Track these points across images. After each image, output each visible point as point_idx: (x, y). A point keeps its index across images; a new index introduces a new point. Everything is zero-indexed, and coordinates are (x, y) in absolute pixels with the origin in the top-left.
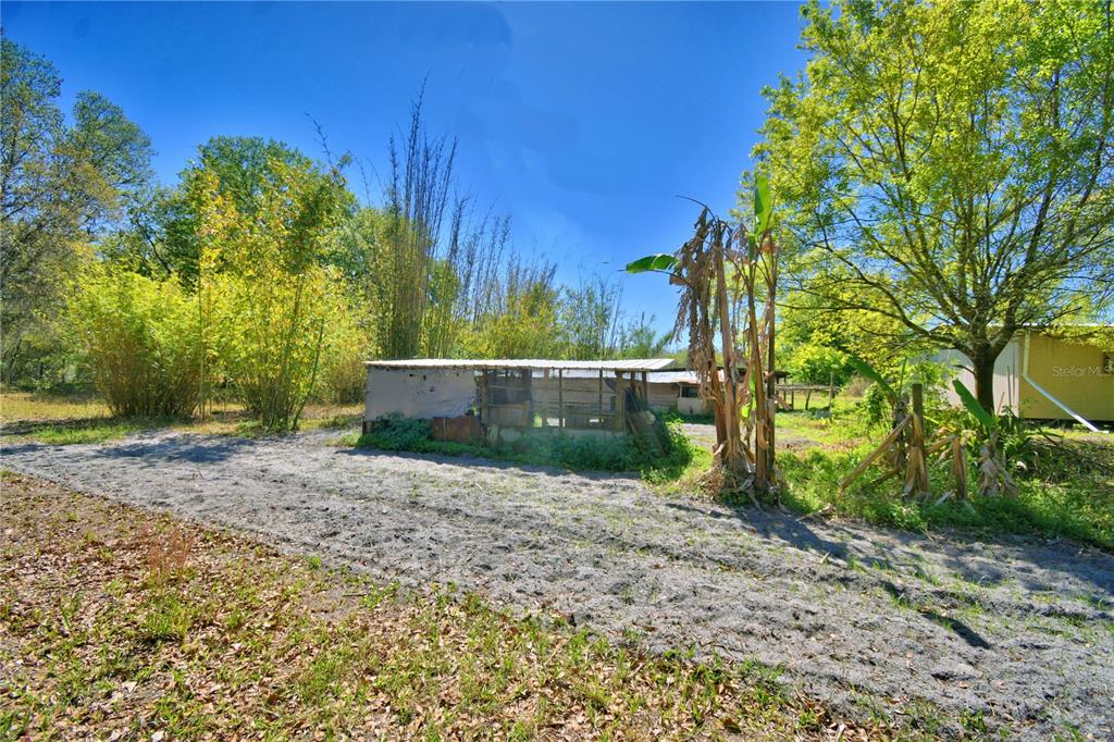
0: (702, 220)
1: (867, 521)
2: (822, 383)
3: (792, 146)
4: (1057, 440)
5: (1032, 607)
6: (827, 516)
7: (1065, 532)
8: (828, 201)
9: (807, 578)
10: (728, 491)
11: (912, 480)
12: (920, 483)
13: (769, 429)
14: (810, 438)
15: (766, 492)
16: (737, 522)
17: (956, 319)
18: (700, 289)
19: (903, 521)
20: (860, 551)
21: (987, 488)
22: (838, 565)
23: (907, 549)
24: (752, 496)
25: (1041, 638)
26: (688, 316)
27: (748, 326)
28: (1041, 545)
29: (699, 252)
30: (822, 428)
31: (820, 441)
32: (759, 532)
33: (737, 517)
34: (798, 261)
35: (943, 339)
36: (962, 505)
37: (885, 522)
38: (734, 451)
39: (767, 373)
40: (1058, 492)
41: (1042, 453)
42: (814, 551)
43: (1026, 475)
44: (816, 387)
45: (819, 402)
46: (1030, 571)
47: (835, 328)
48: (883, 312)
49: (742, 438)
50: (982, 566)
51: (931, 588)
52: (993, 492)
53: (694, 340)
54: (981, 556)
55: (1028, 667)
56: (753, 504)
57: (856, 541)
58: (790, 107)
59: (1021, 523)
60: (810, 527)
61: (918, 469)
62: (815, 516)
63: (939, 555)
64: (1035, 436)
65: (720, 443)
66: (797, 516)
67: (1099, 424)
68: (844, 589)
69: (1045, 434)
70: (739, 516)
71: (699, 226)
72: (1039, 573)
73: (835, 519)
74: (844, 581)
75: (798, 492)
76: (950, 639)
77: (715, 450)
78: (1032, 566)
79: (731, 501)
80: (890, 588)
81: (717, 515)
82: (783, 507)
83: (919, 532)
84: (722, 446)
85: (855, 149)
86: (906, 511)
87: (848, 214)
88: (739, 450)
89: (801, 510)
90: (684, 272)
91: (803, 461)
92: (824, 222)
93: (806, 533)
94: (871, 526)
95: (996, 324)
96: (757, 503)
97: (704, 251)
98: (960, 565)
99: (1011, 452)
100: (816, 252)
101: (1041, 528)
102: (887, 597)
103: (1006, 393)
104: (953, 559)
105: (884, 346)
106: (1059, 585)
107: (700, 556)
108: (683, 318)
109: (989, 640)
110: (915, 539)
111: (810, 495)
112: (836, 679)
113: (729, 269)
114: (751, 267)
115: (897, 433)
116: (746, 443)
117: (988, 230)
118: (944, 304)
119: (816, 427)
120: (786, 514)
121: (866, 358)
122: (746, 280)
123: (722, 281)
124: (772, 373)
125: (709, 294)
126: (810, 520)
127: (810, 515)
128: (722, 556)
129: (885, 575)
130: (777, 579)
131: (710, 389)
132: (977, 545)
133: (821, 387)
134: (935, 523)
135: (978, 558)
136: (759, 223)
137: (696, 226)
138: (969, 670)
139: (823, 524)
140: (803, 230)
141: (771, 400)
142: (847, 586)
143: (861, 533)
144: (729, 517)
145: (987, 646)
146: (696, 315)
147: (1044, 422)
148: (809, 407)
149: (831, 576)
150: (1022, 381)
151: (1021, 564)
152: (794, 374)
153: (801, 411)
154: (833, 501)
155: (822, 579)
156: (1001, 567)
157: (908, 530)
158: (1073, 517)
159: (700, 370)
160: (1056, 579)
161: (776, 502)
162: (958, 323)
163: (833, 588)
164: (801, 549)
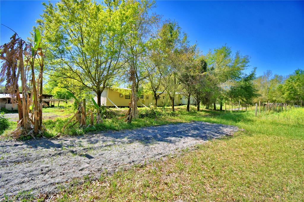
0: (14, 37)
1: (70, 135)
2: (63, 98)
3: (51, 25)
4: (111, 110)
5: (102, 146)
6: (58, 136)
7: (110, 129)
8: (62, 46)
9: (48, 157)
10: (23, 136)
11: (82, 123)
12: (84, 123)
13: (40, 113)
14: (58, 115)
15: (38, 133)
16: (25, 146)
17: (94, 84)
18: (12, 63)
19: (79, 133)
20: (66, 144)
21: (97, 122)
22: (58, 150)
23: (79, 140)
24: (33, 136)
25: (103, 152)
26: (6, 72)
27: (31, 79)
28: (106, 132)
29: (12, 48)
30: (62, 111)
31: (61, 115)
32: (33, 147)
33: (25, 144)
34: (53, 61)
35: (91, 88)
36: (92, 127)
37: (75, 134)
38: (26, 121)
39: (39, 95)
40: (110, 121)
41: (108, 113)
42: (52, 148)
43: (105, 118)
44: (61, 100)
45: (62, 104)
46: (103, 138)
47: (65, 83)
48: (78, 80)
49: (30, 117)
50: (95, 140)
51: (83, 148)
52: (99, 123)
53: (9, 82)
54: (95, 137)
55: (100, 159)
56: (33, 138)
57: (65, 142)
58: (51, 13)
59: (103, 128)
60: (52, 141)
61: (83, 120)
62: (55, 137)
63: (86, 140)
64: (108, 110)
65: (20, 119)
66: (48, 139)
67: (119, 107)
68: (59, 156)
69: (110, 109)
70: (27, 143)
71: (12, 39)
72: (105, 138)
73: (61, 137)
74: (60, 154)
75: (49, 131)
76: (85, 159)
77: (18, 122)
78: (104, 137)
79: (24, 139)
80: (72, 152)
81: (16, 145)
82: (44, 137)
83: (82, 135)
84: (21, 120)
85: (71, 34)
86: (79, 131)
87: (69, 51)
88: (28, 121)
89: (50, 137)
90: (5, 55)
91: (54, 122)
92: (62, 52)
93: (51, 143)
94: (71, 136)
95: (102, 86)
96: (34, 138)
97: (14, 49)
98: (90, 141)
99: (103, 113)
100: (59, 60)
101: (107, 128)
102: (71, 154)
103: (104, 101)
104: (89, 140)
105: (78, 89)
106: (108, 140)
107: (6, 162)
108: (4, 73)
109: (93, 156)
110: (81, 137)
111: (53, 132)
112: (52, 184)
113: (25, 58)
114: (33, 59)
115: (79, 111)
116: (31, 118)
117: (100, 65)
118: (91, 80)
119: (61, 111)
120: (45, 139)
121: (74, 92)
122: (31, 63)
123: (22, 62)
124: (41, 95)
125: (16, 65)
126: (53, 139)
127: (53, 137)
128: (16, 159)
129: (72, 149)
130: (38, 161)
131: (16, 100)
132: (94, 135)
133: (62, 100)
134: (86, 132)
135: (94, 138)
136: (36, 45)
137: (11, 38)
138: (87, 165)
139: (57, 139)
140: (55, 52)
141: (41, 104)
142: (60, 155)
143: (67, 139)
144: (22, 145)
145: (92, 158)
146: (10, 72)
147: (110, 107)
148: (59, 106)
149: (55, 154)
150: (107, 98)
151: (102, 137)
152: (54, 96)
153: (56, 107)
154: (61, 132)
155: (53, 156)
156: (98, 139)
157: (80, 135)
158: (112, 125)
159: (11, 93)
160: (108, 139)
161: (42, 136)
162: (94, 85)
163: (56, 157)
164: (48, 149)
